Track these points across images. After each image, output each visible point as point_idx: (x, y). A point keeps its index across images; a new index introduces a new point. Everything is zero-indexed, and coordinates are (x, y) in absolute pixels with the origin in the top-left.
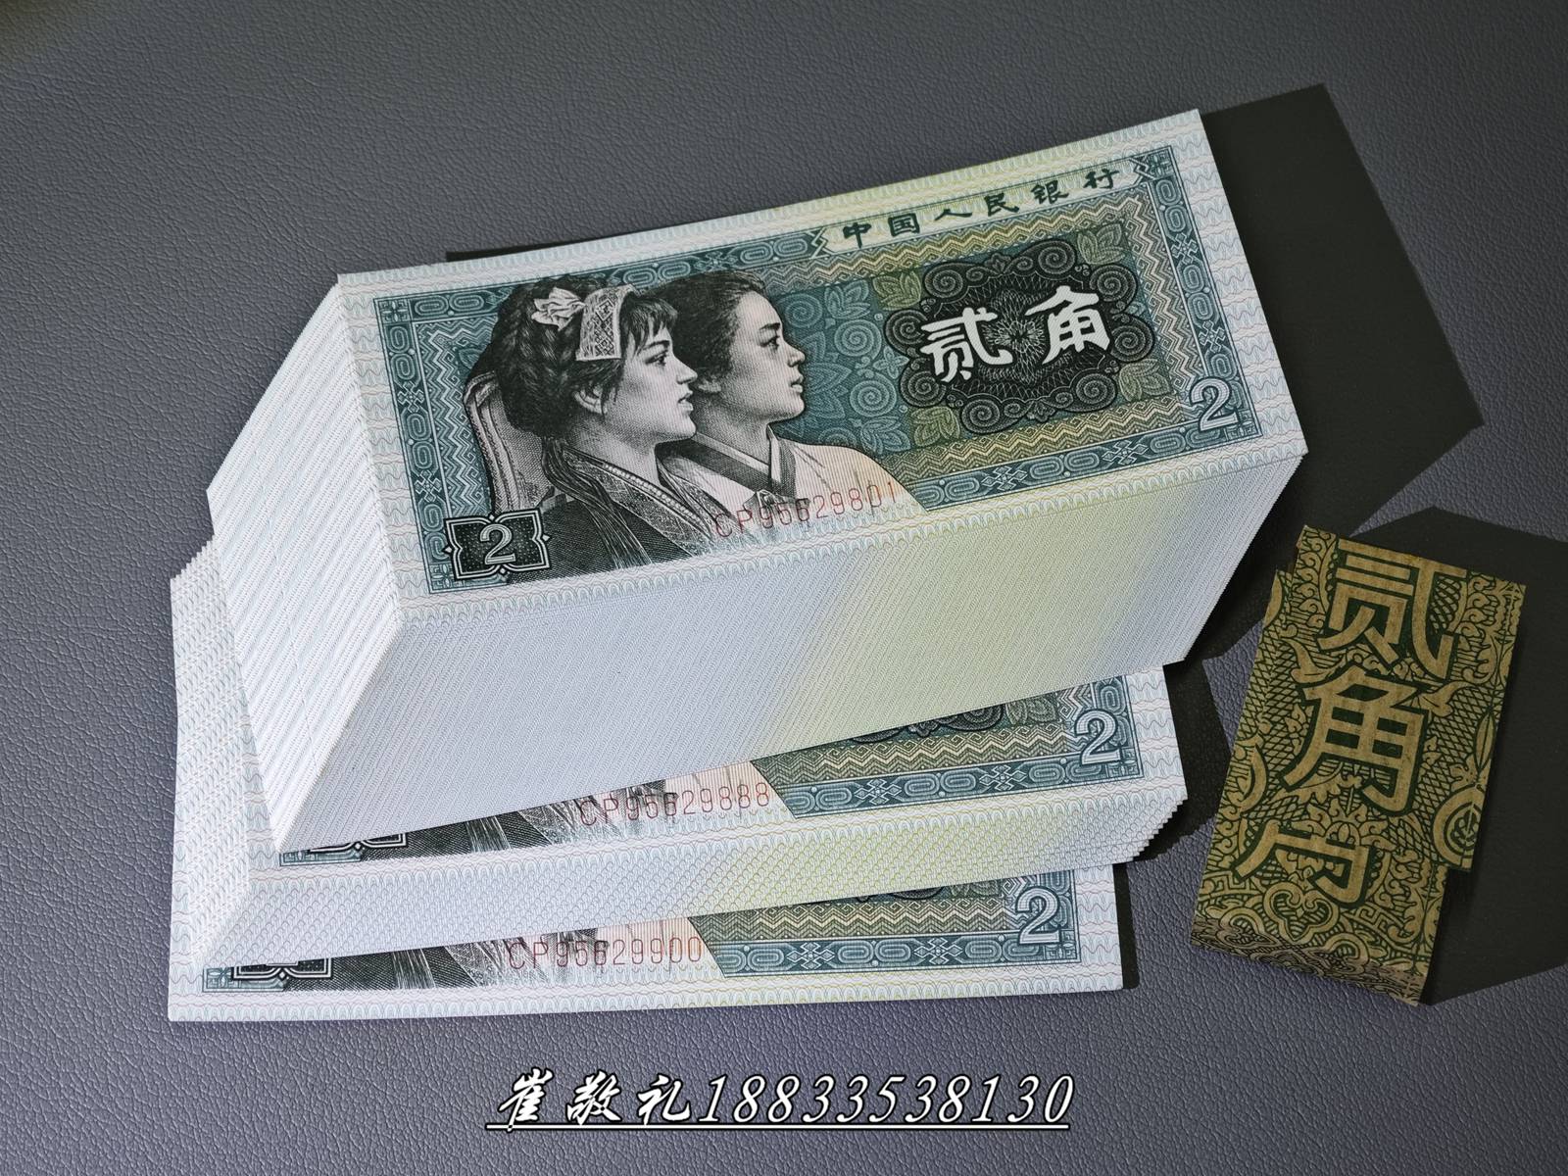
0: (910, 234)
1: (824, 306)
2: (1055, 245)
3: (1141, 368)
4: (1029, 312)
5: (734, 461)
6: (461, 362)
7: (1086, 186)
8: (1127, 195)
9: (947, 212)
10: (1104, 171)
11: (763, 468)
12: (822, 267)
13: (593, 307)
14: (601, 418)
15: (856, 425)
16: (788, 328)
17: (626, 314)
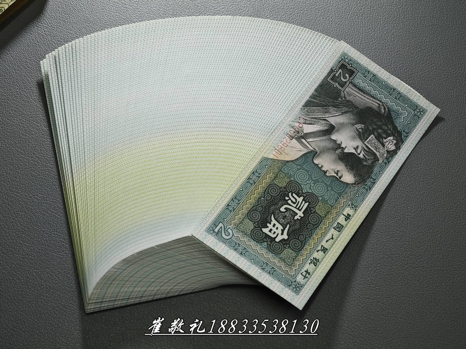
0: (335, 226)
1: (335, 191)
2: (299, 248)
3: (249, 229)
4: (288, 226)
5: (316, 137)
6: (394, 112)
7: (307, 270)
8: (295, 274)
9: (332, 238)
10: (307, 277)
11: (308, 140)
12: (345, 201)
13: (382, 150)
14: (353, 125)
15: (298, 166)
16: (337, 179)
17: (375, 155)
